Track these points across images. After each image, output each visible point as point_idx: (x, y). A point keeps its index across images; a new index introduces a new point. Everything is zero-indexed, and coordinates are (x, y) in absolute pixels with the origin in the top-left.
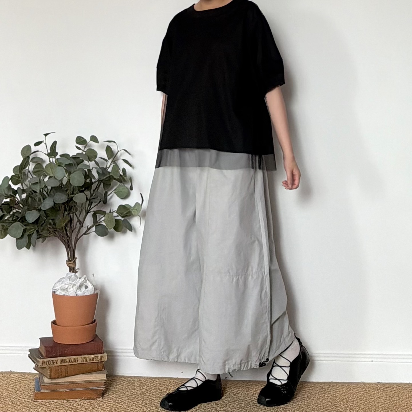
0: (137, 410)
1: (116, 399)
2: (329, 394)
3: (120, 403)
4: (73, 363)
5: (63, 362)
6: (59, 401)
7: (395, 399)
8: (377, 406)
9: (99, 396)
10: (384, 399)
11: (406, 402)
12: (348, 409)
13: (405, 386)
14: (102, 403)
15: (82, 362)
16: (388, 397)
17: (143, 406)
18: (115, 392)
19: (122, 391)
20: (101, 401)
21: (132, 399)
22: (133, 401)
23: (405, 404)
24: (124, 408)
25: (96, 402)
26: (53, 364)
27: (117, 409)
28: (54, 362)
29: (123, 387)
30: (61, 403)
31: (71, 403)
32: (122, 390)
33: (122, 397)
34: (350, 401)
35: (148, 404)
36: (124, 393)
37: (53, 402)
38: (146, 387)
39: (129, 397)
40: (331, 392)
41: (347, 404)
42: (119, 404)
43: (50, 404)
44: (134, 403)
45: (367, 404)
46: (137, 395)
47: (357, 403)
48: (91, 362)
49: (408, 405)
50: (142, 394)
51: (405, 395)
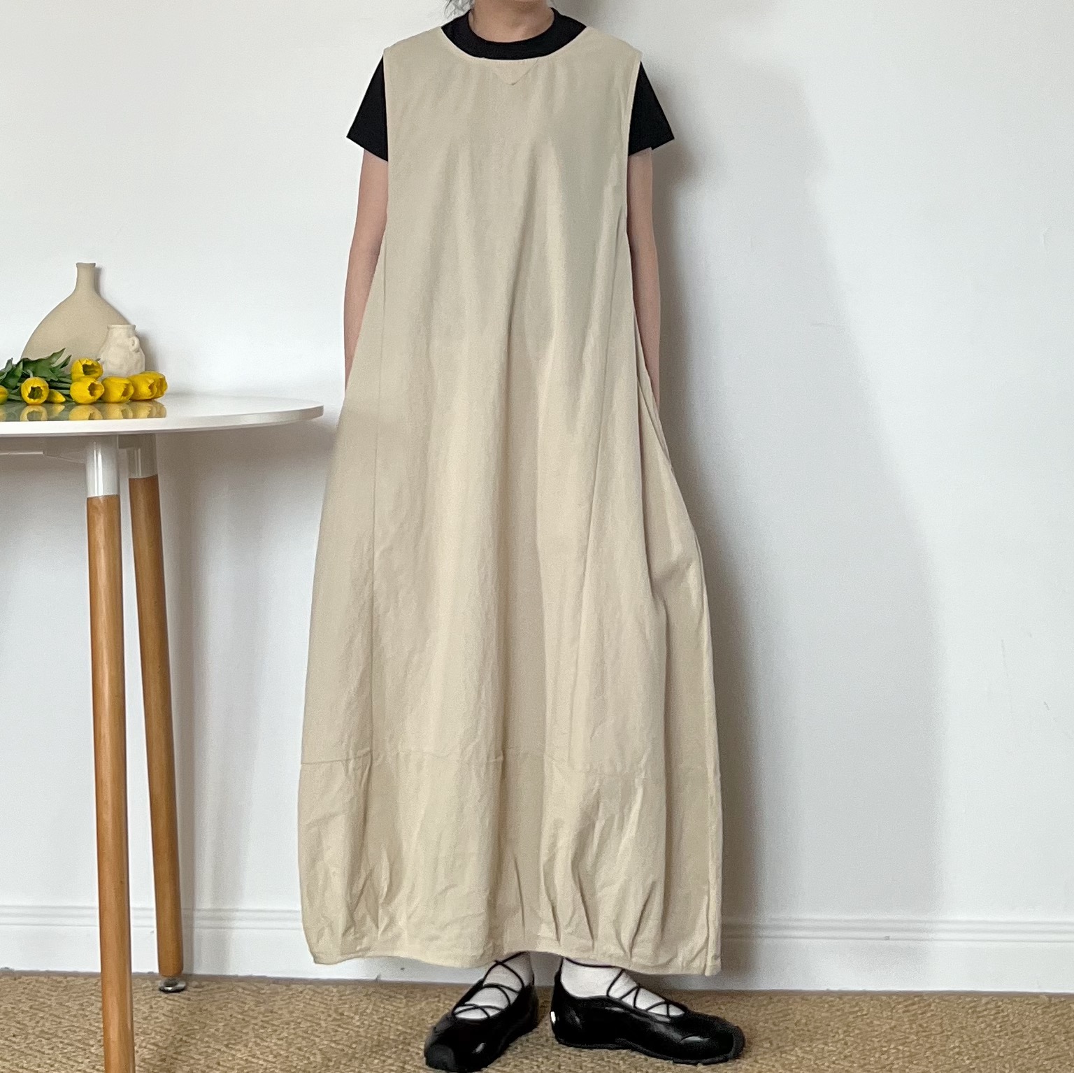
0: (274, 1063)
3: (234, 1047)
7: (934, 1032)
8: (884, 1049)
10: (904, 1032)
11: (960, 1039)
12: (810, 1057)
13: (960, 999)
16: (914, 1026)
17: (291, 1052)
18: (222, 1018)
21: (264, 1035)
22: (267, 1042)
23: (957, 1045)
24: (241, 1058)
27: (224, 1061)
30: (82, 1046)
33: (239, 1031)
34: (818, 1036)
35: (305, 1049)
38: (302, 1005)
39: (258, 1030)
40: (774, 1017)
41: (810, 1044)
43: (52, 1049)
45: (861, 1044)
46: (278, 1026)
47: (837, 1042)
49: (962, 1046)
50: (293, 1023)
51: (958, 1022)
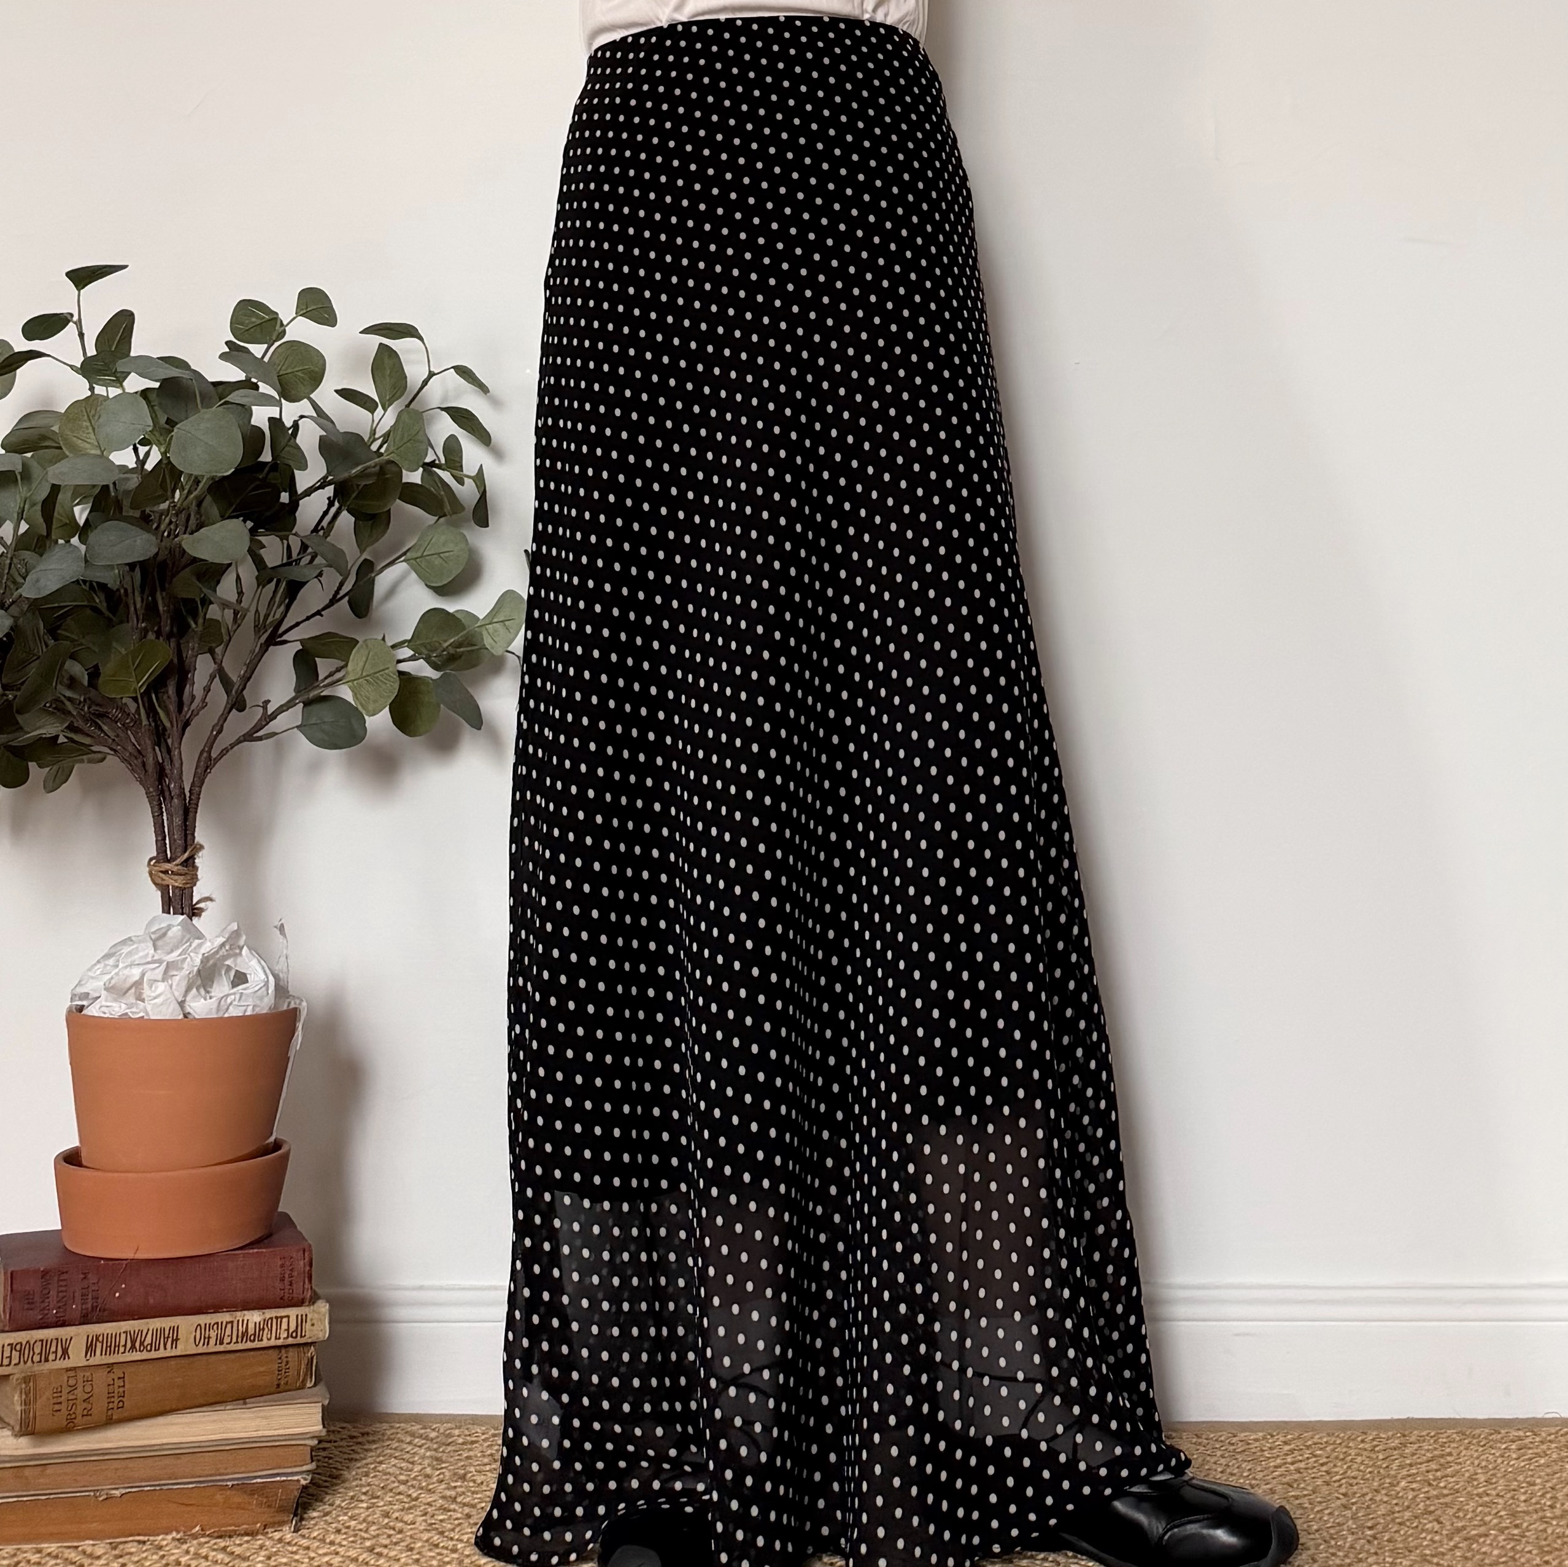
1: (366, 1531)
2: (1414, 1474)
4: (154, 1355)
5: (99, 1345)
6: (69, 1547)
9: (277, 1519)
14: (292, 1553)
15: (201, 1349)
18: (365, 1494)
19: (402, 1488)
20: (289, 1543)
22: (452, 1539)
25: (261, 1547)
26: (47, 1360)
28: (53, 1349)
29: (411, 1470)
30: (78, 1558)
31: (131, 1554)
32: (405, 1483)
33: (397, 1518)
36: (410, 1496)
37: (39, 1551)
39: (433, 1516)
40: (1423, 1468)
42: (380, 1555)
44: (454, 1551)
48: (249, 1345)
